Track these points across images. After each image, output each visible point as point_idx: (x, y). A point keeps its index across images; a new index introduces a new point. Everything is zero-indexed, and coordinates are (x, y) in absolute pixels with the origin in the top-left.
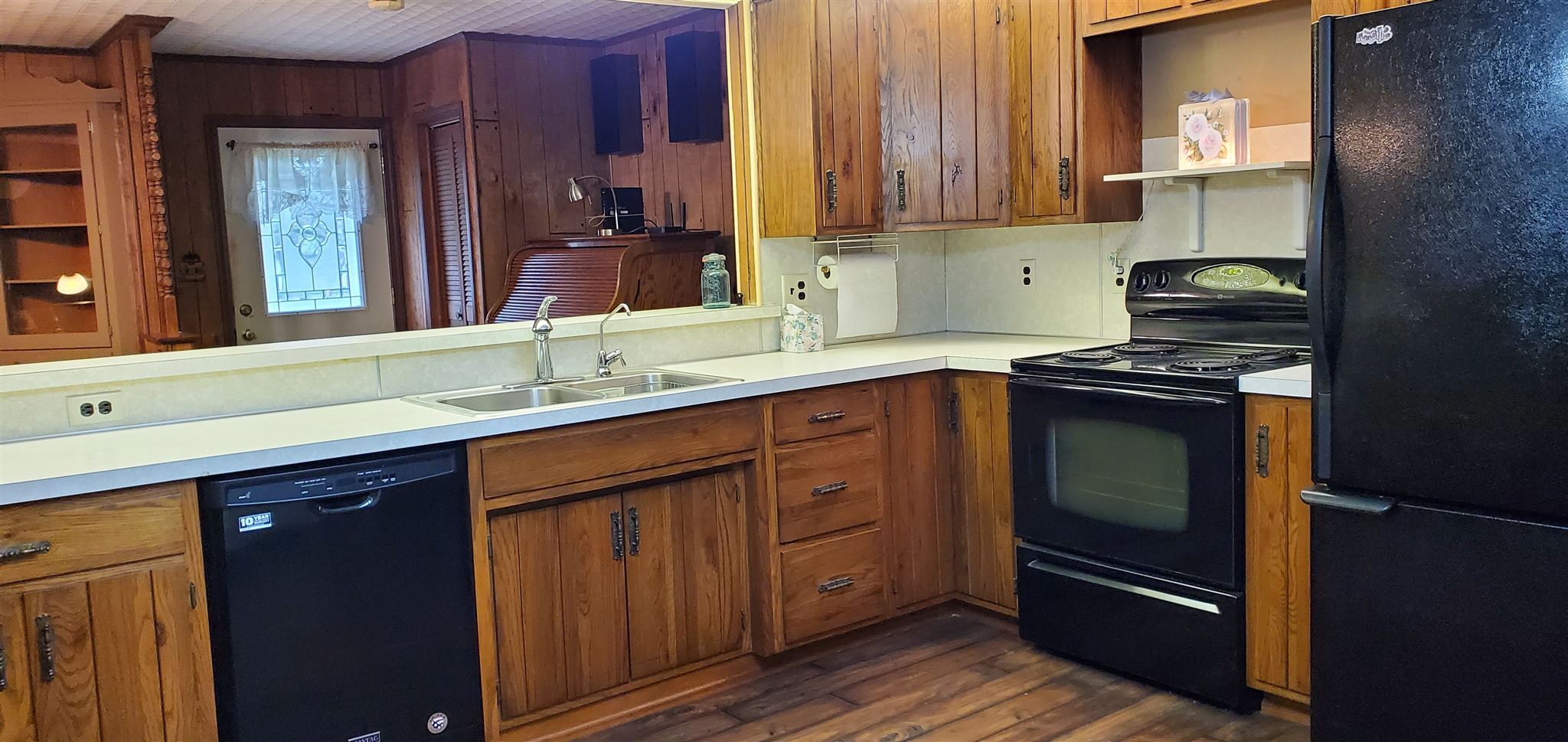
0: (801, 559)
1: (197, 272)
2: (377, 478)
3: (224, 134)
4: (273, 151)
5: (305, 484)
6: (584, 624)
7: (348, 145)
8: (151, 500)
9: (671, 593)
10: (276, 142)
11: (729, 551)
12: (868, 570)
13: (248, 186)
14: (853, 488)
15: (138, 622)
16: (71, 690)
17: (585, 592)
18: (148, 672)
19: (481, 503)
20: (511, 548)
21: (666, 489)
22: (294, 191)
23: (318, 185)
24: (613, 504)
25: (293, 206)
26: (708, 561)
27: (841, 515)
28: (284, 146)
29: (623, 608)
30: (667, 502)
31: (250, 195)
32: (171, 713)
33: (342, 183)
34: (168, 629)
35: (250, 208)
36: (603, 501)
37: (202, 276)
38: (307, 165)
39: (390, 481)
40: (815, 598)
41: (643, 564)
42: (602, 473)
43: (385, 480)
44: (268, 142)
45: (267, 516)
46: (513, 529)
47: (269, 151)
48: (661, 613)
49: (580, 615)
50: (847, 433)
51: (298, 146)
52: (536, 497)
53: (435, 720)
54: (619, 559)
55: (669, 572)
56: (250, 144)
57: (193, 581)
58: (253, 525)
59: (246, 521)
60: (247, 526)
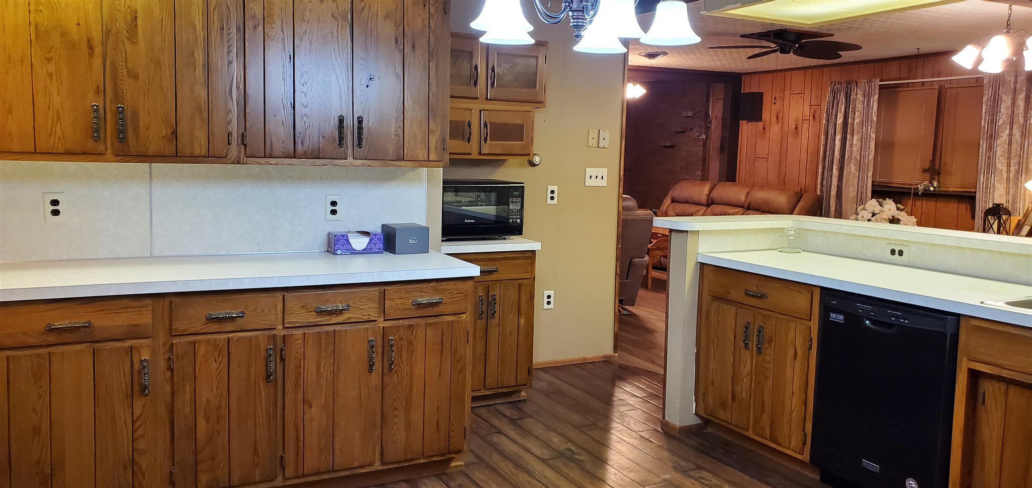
2: (897, 317)
5: (861, 306)
8: (800, 290)
15: (789, 344)
16: (766, 362)
18: (789, 369)
19: (965, 360)
20: (999, 405)
32: (795, 394)
34: (798, 354)
39: (904, 322)
43: (902, 320)
45: (842, 317)
46: (1003, 395)
53: (911, 482)
57: (812, 336)
58: (836, 319)
59: (833, 315)
60: (832, 318)
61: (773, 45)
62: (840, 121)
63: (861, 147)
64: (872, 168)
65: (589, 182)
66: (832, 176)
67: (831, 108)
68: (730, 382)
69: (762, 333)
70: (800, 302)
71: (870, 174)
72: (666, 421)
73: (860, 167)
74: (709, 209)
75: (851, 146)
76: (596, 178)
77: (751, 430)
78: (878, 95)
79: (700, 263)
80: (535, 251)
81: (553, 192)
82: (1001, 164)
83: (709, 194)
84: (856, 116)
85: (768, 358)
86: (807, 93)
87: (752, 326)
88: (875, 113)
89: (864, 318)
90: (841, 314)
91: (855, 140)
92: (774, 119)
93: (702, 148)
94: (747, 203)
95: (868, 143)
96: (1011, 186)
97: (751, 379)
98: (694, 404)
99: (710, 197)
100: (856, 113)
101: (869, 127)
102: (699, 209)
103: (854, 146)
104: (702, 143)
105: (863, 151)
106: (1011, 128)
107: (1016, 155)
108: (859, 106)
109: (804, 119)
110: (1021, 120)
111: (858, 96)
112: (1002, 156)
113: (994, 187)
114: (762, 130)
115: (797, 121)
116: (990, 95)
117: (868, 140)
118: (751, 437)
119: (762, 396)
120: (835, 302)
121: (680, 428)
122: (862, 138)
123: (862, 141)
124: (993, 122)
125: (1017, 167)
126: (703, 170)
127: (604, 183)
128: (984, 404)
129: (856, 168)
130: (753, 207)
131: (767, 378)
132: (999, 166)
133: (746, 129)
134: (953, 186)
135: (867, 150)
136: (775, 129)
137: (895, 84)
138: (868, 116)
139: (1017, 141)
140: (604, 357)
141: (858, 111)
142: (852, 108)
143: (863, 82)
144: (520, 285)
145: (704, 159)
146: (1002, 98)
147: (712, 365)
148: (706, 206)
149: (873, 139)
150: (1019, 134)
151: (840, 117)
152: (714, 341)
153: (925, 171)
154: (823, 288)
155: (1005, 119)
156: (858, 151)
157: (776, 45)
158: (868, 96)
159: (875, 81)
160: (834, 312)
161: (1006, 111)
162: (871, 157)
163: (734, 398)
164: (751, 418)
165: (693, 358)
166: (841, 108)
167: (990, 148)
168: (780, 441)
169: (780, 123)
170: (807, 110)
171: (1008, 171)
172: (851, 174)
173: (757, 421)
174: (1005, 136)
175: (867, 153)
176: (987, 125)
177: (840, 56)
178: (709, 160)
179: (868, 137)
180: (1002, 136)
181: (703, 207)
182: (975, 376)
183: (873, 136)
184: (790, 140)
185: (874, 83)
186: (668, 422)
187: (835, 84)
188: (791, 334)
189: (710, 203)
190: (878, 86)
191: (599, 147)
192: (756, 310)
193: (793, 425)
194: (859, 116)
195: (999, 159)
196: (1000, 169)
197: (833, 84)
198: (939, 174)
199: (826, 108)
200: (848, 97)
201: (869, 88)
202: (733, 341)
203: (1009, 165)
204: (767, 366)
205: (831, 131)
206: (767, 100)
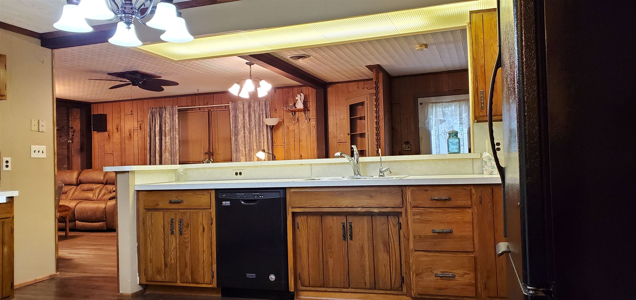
0: (424, 259)
1: (408, 148)
2: (258, 196)
3: (420, 100)
4: (435, 105)
5: (239, 195)
6: (331, 262)
7: (463, 100)
8: (204, 193)
9: (367, 259)
10: (437, 102)
11: (395, 249)
12: (466, 274)
13: (426, 117)
14: (456, 233)
15: (199, 224)
16: (185, 239)
17: (331, 249)
18: (200, 238)
19: (290, 209)
20: (305, 227)
21: (365, 218)
22: (442, 119)
23: (452, 116)
24: (343, 219)
25: (442, 124)
26: (384, 251)
27: (448, 244)
28: (440, 103)
29: (346, 260)
30: (366, 223)
31: (427, 121)
32: (205, 251)
33: (461, 115)
34: (205, 229)
35: (427, 125)
36: (339, 218)
37: (410, 149)
38: (447, 109)
40: (433, 278)
41: (355, 244)
42: (332, 206)
43: (260, 197)
44: (434, 102)
45: (229, 202)
46: (306, 221)
47: (434, 105)
48: (363, 266)
49: (329, 257)
50: (455, 208)
51: (445, 102)
52: (309, 210)
53: (272, 276)
54: (345, 240)
55: (366, 251)
56: (427, 103)
57: (212, 217)
58: (225, 204)
59: (224, 203)
60: (224, 204)
61: (128, 81)
62: (157, 129)
63: (171, 143)
64: (178, 154)
65: (33, 155)
66: (155, 160)
67: (151, 122)
68: (163, 258)
69: (182, 223)
70: (204, 200)
71: (178, 157)
72: (121, 293)
73: (171, 154)
74: (79, 187)
75: (165, 143)
76: (39, 152)
77: (178, 281)
78: (177, 114)
79: (137, 190)
80: (13, 197)
81: (7, 162)
82: (242, 148)
83: (78, 178)
84: (166, 126)
85: (186, 236)
86: (135, 113)
87: (174, 221)
88: (177, 124)
89: (241, 200)
90: (228, 201)
91: (167, 140)
92: (115, 130)
93: (66, 150)
94: (105, 180)
95: (175, 141)
96: (247, 158)
97: (177, 251)
98: (138, 278)
99: (79, 179)
100: (167, 124)
101: (175, 132)
102: (70, 188)
103: (167, 142)
104: (66, 147)
105: (172, 145)
106: (244, 130)
107: (248, 143)
108: (168, 120)
109: (134, 129)
110: (248, 126)
111: (167, 115)
112: (242, 143)
113: (240, 159)
114: (108, 137)
115: (130, 130)
116: (233, 114)
117: (175, 139)
118: (180, 285)
119: (185, 259)
120: (225, 196)
121: (132, 294)
122: (171, 138)
123: (171, 140)
124: (236, 127)
125: (249, 149)
126: (69, 164)
127: (44, 156)
128: (298, 228)
129: (169, 155)
130: (109, 183)
131: (186, 247)
132: (241, 148)
133: (97, 137)
134: (220, 160)
135: (175, 145)
136: (116, 136)
137: (185, 109)
138: (173, 126)
139: (248, 136)
140: (50, 276)
141: (168, 123)
142: (164, 122)
143: (169, 108)
144: (3, 223)
145: (68, 157)
146: (238, 115)
147: (149, 250)
148: (76, 185)
149: (177, 138)
150: (248, 133)
151: (158, 127)
152: (149, 235)
153: (206, 154)
154: (216, 190)
155: (241, 125)
156: (169, 145)
157: (129, 81)
158: (172, 115)
159: (175, 107)
160: (224, 201)
161: (241, 122)
162: (177, 148)
163: (166, 265)
164: (178, 275)
165: (136, 249)
166: (158, 122)
167: (236, 140)
168: (198, 281)
169: (120, 132)
170: (136, 124)
171: (245, 151)
172: (167, 158)
173: (182, 274)
174: (242, 134)
175: (175, 146)
176: (233, 129)
177: (163, 90)
178: (72, 158)
179: (175, 137)
180: (240, 134)
181: (73, 186)
182: (294, 214)
183: (177, 137)
184: (127, 142)
185: (175, 108)
186: (122, 293)
187: (153, 108)
188: (200, 219)
189: (78, 183)
190: (177, 109)
191: (39, 132)
192: (176, 210)
193: (206, 269)
194: (168, 126)
195: (241, 145)
196: (242, 149)
197: (152, 108)
198: (213, 155)
199: (148, 122)
200: (161, 116)
201: (172, 111)
202: (163, 232)
203: (245, 148)
204: (186, 241)
205: (153, 135)
206: (109, 119)
